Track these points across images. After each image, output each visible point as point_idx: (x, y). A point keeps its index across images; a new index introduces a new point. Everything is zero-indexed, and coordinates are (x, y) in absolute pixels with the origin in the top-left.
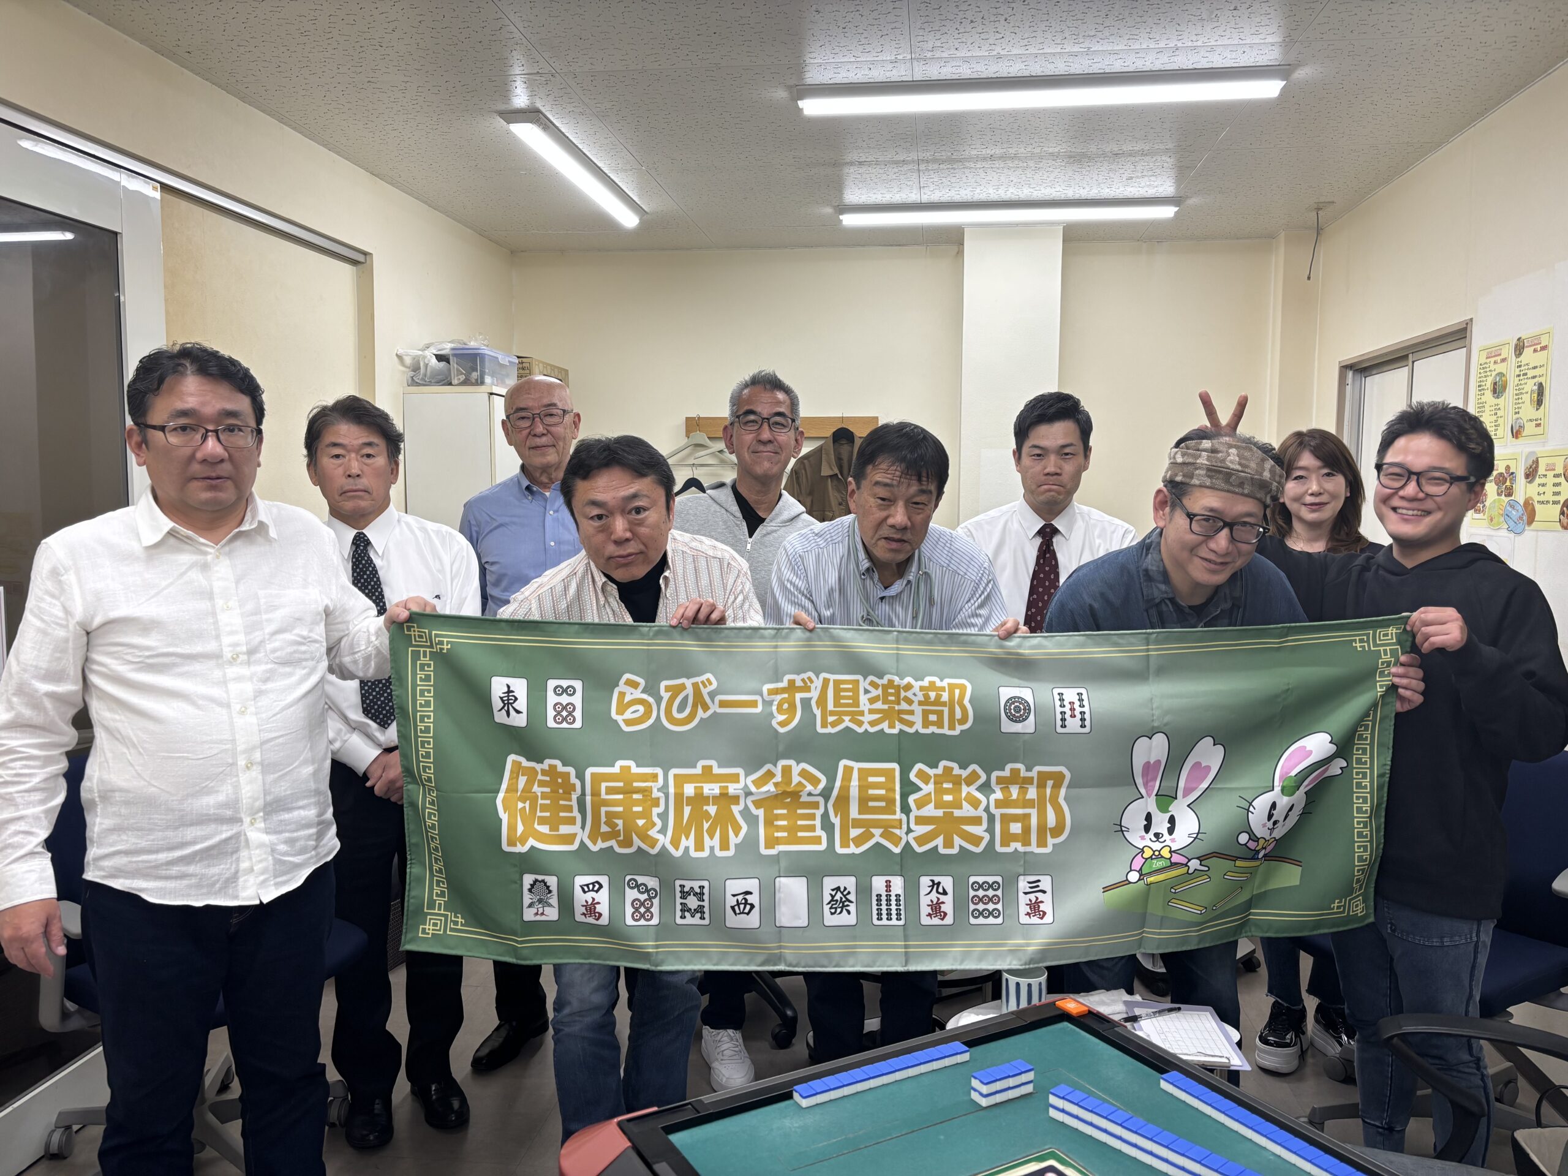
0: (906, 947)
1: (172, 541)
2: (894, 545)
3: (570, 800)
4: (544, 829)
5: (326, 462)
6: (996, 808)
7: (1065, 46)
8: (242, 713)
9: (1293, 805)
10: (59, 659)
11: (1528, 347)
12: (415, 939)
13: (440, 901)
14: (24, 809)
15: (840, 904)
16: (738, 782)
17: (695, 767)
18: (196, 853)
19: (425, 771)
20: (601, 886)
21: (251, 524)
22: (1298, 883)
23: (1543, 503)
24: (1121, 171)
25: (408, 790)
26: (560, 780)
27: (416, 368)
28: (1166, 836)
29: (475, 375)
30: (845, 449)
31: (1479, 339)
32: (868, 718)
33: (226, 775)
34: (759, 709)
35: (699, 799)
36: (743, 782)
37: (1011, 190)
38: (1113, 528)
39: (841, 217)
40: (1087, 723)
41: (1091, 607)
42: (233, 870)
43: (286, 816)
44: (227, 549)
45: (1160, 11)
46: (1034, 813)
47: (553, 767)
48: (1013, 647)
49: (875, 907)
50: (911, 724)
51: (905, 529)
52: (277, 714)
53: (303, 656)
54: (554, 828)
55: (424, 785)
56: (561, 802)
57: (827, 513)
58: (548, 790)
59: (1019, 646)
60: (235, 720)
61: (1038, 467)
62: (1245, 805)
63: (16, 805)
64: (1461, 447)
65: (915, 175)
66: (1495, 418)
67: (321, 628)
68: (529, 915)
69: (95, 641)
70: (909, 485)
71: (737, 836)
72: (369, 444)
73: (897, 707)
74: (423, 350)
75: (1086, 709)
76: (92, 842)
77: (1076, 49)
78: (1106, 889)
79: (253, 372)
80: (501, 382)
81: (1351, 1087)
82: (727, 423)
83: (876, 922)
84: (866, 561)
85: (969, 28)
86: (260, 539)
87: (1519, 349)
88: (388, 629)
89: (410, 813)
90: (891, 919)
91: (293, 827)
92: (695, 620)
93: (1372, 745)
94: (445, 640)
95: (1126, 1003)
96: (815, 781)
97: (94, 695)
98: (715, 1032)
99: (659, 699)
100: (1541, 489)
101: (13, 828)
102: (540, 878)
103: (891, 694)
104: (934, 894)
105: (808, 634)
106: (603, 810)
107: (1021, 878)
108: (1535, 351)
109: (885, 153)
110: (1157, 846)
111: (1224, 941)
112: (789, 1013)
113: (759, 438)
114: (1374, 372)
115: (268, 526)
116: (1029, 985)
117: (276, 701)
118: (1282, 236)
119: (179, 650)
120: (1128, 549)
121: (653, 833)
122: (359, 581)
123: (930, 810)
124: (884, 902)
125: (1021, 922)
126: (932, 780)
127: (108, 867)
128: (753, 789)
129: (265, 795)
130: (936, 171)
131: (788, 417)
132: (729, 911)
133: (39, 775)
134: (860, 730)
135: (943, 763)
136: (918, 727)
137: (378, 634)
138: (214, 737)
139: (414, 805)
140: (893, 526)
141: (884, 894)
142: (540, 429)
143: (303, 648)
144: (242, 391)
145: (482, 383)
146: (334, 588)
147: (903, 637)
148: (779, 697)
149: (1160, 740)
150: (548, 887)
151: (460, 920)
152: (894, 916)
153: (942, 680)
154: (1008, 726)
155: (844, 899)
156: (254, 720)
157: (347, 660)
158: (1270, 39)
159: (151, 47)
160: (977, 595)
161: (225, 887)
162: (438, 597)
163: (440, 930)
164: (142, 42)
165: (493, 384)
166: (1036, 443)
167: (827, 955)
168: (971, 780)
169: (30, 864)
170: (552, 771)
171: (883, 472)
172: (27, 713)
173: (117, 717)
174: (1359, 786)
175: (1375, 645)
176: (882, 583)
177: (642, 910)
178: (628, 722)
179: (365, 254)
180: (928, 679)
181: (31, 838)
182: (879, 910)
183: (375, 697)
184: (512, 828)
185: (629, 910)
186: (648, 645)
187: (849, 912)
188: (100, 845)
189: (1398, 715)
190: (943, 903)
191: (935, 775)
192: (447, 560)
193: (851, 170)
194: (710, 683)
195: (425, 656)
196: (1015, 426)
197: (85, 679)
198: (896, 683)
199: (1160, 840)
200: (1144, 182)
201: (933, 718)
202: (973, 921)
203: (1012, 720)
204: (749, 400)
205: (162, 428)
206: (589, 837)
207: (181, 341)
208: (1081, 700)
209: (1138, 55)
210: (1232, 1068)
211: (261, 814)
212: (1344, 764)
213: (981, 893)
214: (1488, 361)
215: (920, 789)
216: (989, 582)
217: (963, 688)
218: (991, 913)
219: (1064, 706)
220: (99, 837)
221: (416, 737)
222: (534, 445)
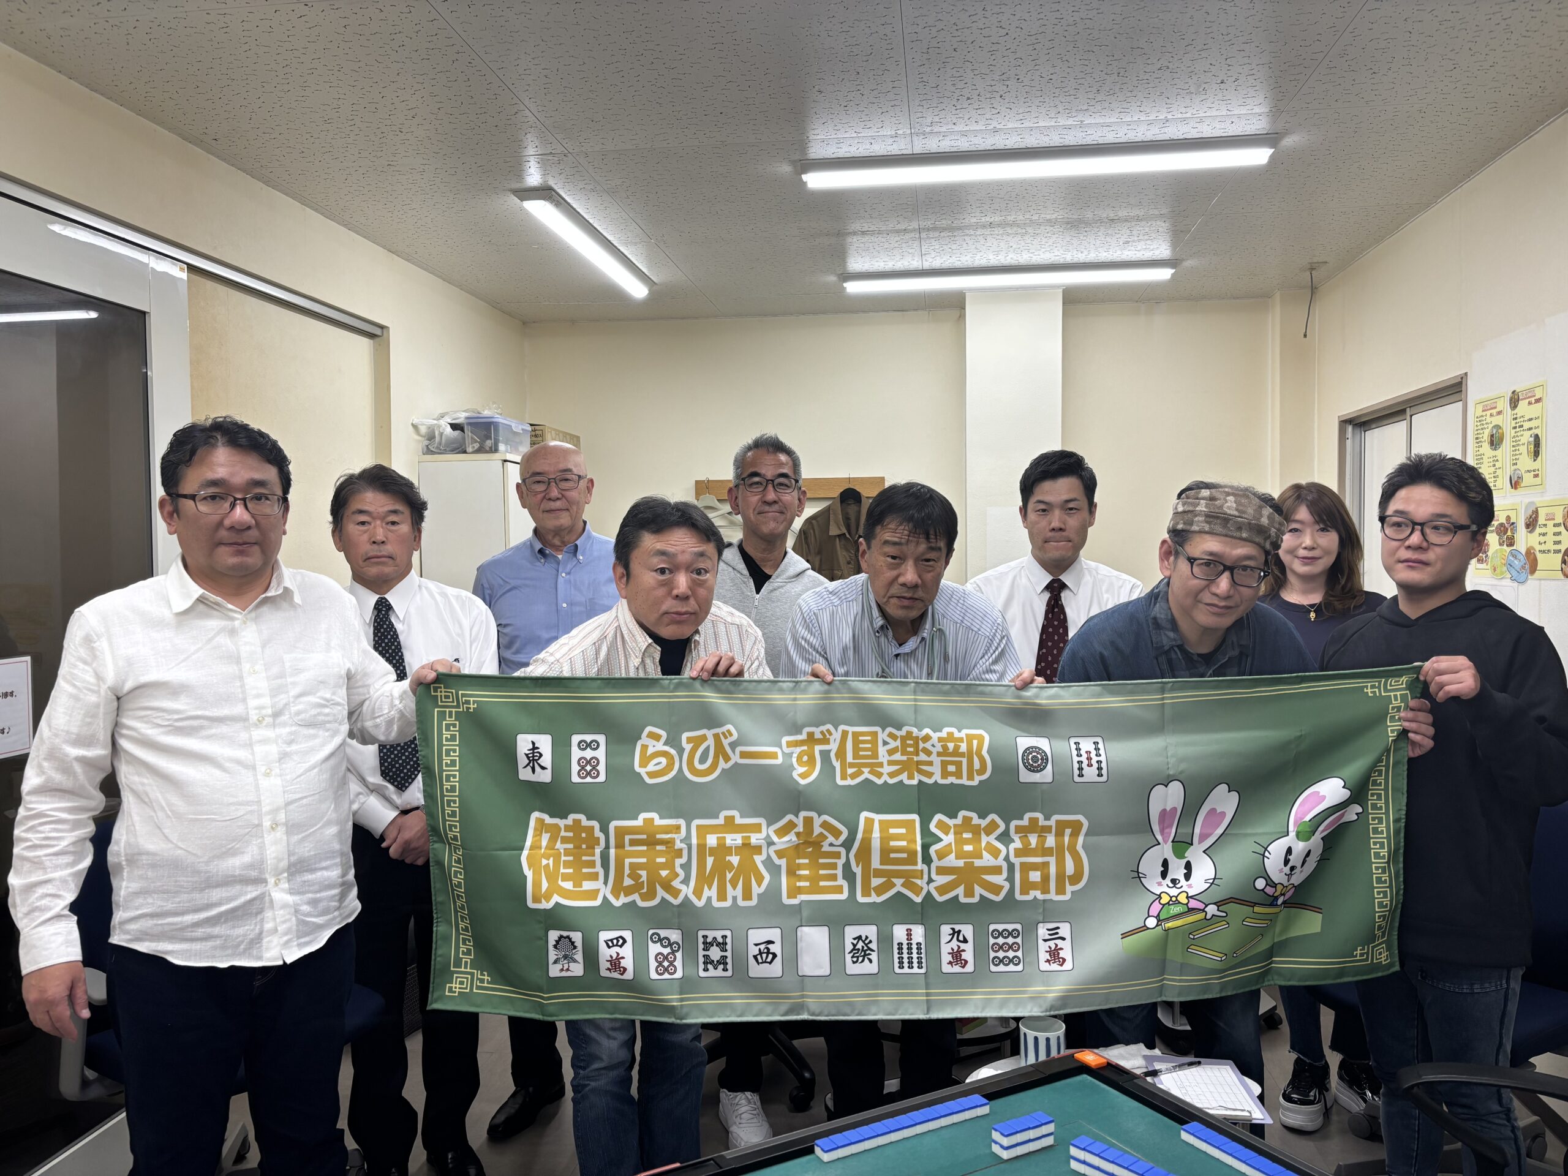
0: (927, 995)
1: (201, 607)
2: (906, 603)
3: (594, 855)
4: (568, 885)
5: (352, 529)
6: (1016, 857)
7: (1059, 120)
8: (267, 775)
9: (1310, 851)
10: (90, 724)
11: (1522, 399)
12: (442, 997)
13: (466, 959)
14: (52, 872)
15: (861, 953)
16: (760, 831)
17: (717, 817)
18: (220, 916)
19: (451, 830)
20: (625, 941)
21: (276, 590)
22: (1319, 930)
23: (1544, 552)
24: (1118, 236)
25: (433, 849)
26: (584, 835)
27: (431, 437)
28: (1183, 882)
29: (489, 443)
30: (852, 509)
31: (1474, 392)
32: (887, 769)
33: (252, 836)
34: (779, 761)
35: (722, 850)
36: (764, 833)
37: (1010, 256)
38: (1121, 583)
39: (845, 285)
40: (1104, 772)
41: (1102, 656)
42: (257, 931)
43: (309, 877)
44: (253, 615)
45: (1149, 86)
46: (1052, 861)
47: (577, 822)
48: (1029, 698)
49: (896, 956)
50: (930, 775)
51: (915, 587)
52: (301, 775)
53: (327, 719)
54: (578, 884)
55: (450, 844)
56: (584, 858)
57: (836, 572)
58: (571, 846)
59: (1037, 696)
60: (260, 782)
61: (1043, 523)
62: (1261, 850)
63: (44, 868)
64: (1461, 496)
65: (917, 243)
66: (1493, 469)
67: (343, 692)
68: (554, 971)
69: (126, 705)
70: (918, 543)
71: (759, 886)
72: (395, 512)
73: (915, 759)
74: (438, 419)
75: (1103, 758)
76: (118, 906)
77: (1070, 122)
78: (1125, 935)
79: (281, 444)
80: (515, 450)
81: (1375, 1146)
82: (731, 485)
83: (897, 970)
84: (880, 618)
85: (965, 104)
86: (285, 605)
87: (1514, 401)
88: (414, 692)
89: (436, 871)
90: (912, 967)
91: (316, 887)
92: (714, 672)
93: (1386, 790)
94: (472, 699)
95: (1145, 1057)
96: (837, 833)
97: (123, 759)
98: (733, 1095)
99: (681, 751)
100: (1542, 538)
101: (40, 891)
102: (565, 934)
103: (910, 746)
104: (955, 942)
105: (826, 687)
106: (627, 861)
107: (1041, 925)
108: (1530, 403)
109: (887, 223)
110: (1174, 892)
111: (1247, 989)
112: (807, 1075)
113: (764, 499)
114: (1374, 426)
115: (293, 592)
116: (1048, 1040)
117: (299, 763)
118: (1277, 296)
119: (207, 713)
120: (1138, 600)
121: (676, 883)
122: (380, 645)
123: (951, 861)
124: (905, 951)
125: (1041, 969)
126: (952, 830)
127: (133, 930)
128: (775, 839)
129: (289, 856)
130: (937, 239)
131: (789, 478)
132: (752, 961)
133: (68, 838)
134: (879, 782)
135: (962, 814)
136: (937, 778)
137: (402, 698)
138: (241, 799)
139: (440, 864)
140: (904, 585)
141: (905, 942)
142: (555, 493)
143: (327, 710)
144: (270, 462)
145: (496, 450)
146: (356, 652)
147: (921, 688)
148: (798, 750)
149: (1176, 788)
150: (573, 943)
151: (486, 978)
152: (915, 965)
153: (959, 731)
154: (1026, 776)
155: (865, 948)
156: (278, 781)
157: (369, 724)
158: (1257, 110)
159: (180, 135)
160: (992, 651)
161: (249, 948)
162: (457, 660)
163: (466, 988)
164: (170, 130)
165: (507, 451)
166: (1041, 498)
167: (850, 1004)
168: (990, 829)
169: (57, 926)
170: (577, 826)
171: (891, 532)
172: (58, 777)
173: (145, 781)
174: (1375, 831)
175: (1386, 690)
176: (897, 640)
177: (666, 964)
178: (651, 775)
179: (382, 327)
180: (946, 730)
181: (58, 901)
182: (901, 959)
183: (393, 760)
184: (537, 884)
185: (653, 964)
186: (669, 697)
187: (871, 961)
188: (126, 909)
189: (1411, 761)
190: (964, 951)
191: (955, 826)
192: (466, 624)
193: (855, 240)
194: (731, 735)
195: (450, 716)
196: (1021, 483)
197: (114, 743)
198: (914, 735)
199: (1178, 886)
200: (1141, 245)
201: (951, 768)
202: (993, 968)
203: (1029, 770)
204: (753, 463)
205: (193, 497)
206: (612, 892)
207: (213, 416)
208: (1097, 749)
209: (1130, 127)
210: (1254, 1122)
211: (286, 875)
212: (1360, 810)
213: (1001, 941)
214: (1484, 413)
215: (941, 840)
216: (1003, 638)
217: (981, 739)
218: (1011, 961)
219: (1081, 756)
220: (125, 901)
221: (443, 796)
222: (548, 509)
